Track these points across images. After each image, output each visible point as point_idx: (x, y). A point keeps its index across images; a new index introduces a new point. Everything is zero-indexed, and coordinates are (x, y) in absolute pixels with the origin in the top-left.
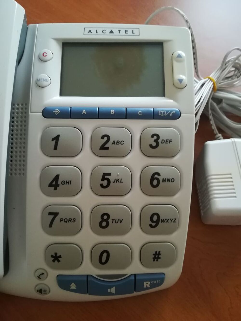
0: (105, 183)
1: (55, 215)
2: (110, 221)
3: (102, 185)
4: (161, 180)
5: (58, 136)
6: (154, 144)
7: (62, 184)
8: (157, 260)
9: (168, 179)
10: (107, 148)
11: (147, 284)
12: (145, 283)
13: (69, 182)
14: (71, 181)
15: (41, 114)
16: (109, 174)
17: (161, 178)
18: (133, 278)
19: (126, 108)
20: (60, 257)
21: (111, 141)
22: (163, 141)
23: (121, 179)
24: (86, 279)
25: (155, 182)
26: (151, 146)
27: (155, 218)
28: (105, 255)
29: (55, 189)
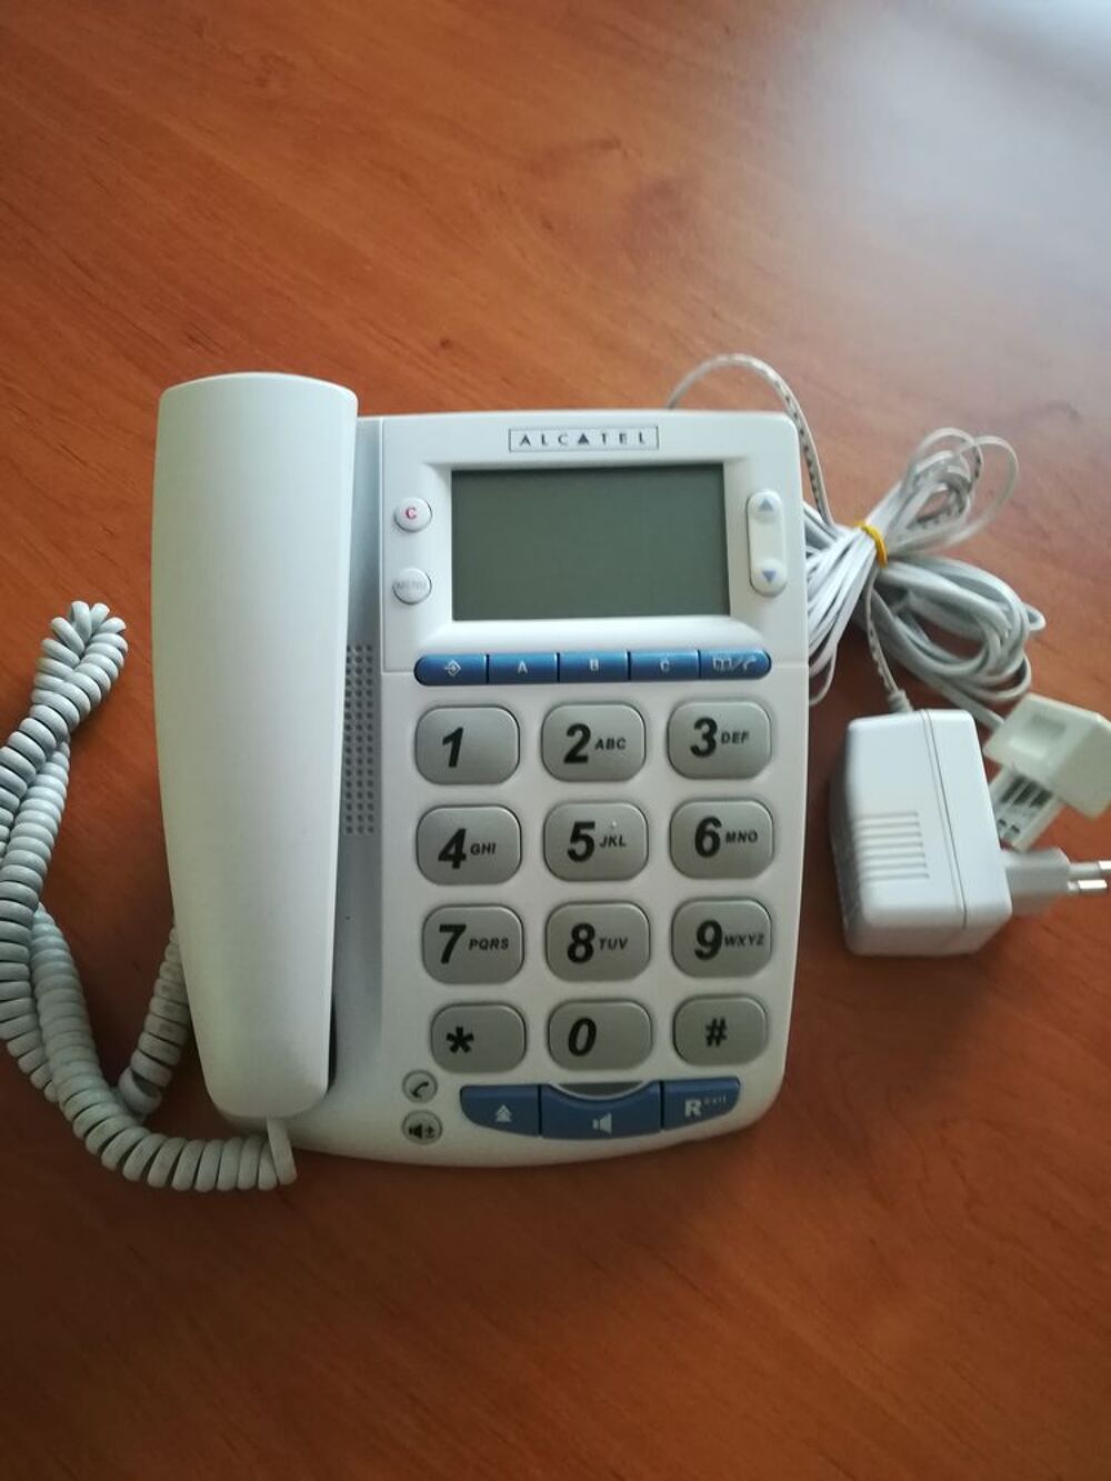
0: (580, 847)
1: (458, 930)
2: (595, 943)
3: (572, 854)
4: (722, 836)
5: (459, 732)
6: (703, 745)
7: (472, 851)
8: (718, 1043)
9: (740, 834)
10: (584, 759)
11: (693, 1107)
12: (688, 1104)
13: (490, 848)
14: (494, 845)
15: (412, 674)
16: (591, 825)
17: (721, 833)
18: (657, 1090)
19: (629, 654)
20: (470, 1037)
21: (593, 740)
22: (726, 738)
23: (621, 838)
24: (535, 1093)
25: (708, 843)
26: (695, 750)
27: (710, 934)
28: (584, 1030)
29: (456, 865)
